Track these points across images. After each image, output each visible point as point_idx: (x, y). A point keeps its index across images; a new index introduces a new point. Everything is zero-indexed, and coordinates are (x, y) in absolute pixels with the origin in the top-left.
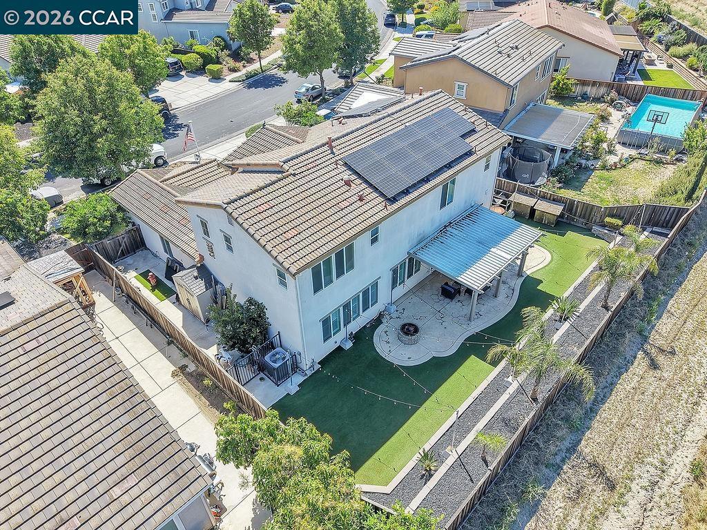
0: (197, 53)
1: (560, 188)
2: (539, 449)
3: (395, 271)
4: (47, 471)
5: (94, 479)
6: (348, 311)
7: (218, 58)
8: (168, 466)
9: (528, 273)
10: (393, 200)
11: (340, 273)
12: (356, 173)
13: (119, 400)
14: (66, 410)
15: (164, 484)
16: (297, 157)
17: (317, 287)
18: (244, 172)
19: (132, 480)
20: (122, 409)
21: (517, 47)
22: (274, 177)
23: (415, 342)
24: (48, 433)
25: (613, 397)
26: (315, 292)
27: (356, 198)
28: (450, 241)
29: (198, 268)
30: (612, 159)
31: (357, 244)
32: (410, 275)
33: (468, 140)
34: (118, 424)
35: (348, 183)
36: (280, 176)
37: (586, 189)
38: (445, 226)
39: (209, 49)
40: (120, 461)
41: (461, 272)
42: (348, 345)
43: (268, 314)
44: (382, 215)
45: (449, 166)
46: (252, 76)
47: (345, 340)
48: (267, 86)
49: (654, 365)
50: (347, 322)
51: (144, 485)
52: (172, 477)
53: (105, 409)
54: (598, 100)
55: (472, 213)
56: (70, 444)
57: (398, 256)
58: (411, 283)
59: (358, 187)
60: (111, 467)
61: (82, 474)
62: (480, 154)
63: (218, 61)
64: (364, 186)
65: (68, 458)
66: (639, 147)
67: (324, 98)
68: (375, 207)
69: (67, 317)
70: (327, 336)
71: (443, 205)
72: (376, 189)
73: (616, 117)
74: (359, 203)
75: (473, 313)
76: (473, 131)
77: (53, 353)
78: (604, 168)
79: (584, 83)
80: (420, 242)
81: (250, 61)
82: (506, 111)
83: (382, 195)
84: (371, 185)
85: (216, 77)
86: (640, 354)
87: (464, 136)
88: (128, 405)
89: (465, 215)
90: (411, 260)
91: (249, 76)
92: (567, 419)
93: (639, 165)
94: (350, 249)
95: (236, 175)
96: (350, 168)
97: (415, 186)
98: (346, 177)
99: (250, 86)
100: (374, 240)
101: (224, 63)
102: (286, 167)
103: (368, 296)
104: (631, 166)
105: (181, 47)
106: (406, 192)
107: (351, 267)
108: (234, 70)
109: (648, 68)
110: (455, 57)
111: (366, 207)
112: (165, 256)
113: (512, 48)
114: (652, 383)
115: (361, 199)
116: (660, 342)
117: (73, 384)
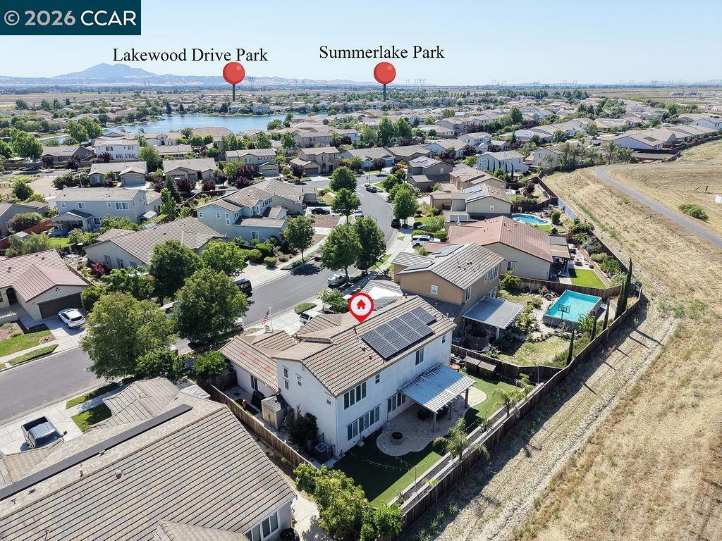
0: (259, 249)
1: (500, 354)
2: (459, 492)
3: (389, 401)
4: (224, 483)
5: (244, 489)
6: (363, 422)
7: (272, 251)
8: (276, 486)
9: (471, 406)
10: (387, 359)
11: (358, 399)
12: (368, 344)
13: (252, 455)
14: (229, 458)
15: (275, 493)
16: (337, 335)
17: (346, 406)
18: (306, 341)
19: (261, 490)
20: (254, 460)
21: (471, 263)
22: (326, 346)
23: (400, 444)
24: (222, 467)
25: (503, 471)
26: (345, 408)
27: (368, 358)
28: (421, 384)
29: (277, 396)
30: (535, 335)
31: (368, 382)
32: (399, 404)
33: (430, 327)
34: (252, 466)
35: (364, 349)
36: (329, 345)
37: (516, 355)
38: (420, 375)
39: (266, 245)
40: (255, 482)
41: (426, 402)
42: (362, 444)
43: (318, 422)
44: (381, 367)
45: (419, 341)
46: (297, 266)
47: (360, 441)
48: (307, 274)
49: (528, 455)
50: (361, 430)
51: (266, 493)
52: (278, 491)
53: (246, 458)
54: (536, 292)
55: (435, 368)
56: (232, 472)
57: (392, 392)
58: (400, 409)
59: (369, 352)
60: (251, 484)
61: (238, 486)
62: (437, 334)
63: (272, 254)
64: (372, 351)
65: (232, 478)
66: (555, 327)
67: (347, 284)
68: (378, 363)
69: (225, 415)
70: (350, 437)
71: (417, 363)
72: (378, 354)
73: (546, 303)
74: (369, 361)
75: (435, 428)
76: (435, 321)
77: (220, 432)
78: (531, 341)
79: (525, 281)
80: (404, 384)
81: (295, 253)
82: (463, 304)
83: (381, 356)
84: (376, 351)
85: (272, 266)
86: (522, 450)
87: (429, 324)
88: (256, 458)
89: (432, 369)
90: (399, 395)
91: (294, 265)
92: (475, 479)
93: (555, 339)
94: (364, 385)
95: (302, 343)
96: (365, 341)
97: (400, 352)
98: (363, 346)
99: (295, 273)
100: (377, 381)
101: (276, 255)
102: (332, 340)
103: (374, 414)
104: (548, 340)
105: (247, 244)
106: (395, 355)
107: (364, 395)
108: (284, 261)
109: (576, 267)
110: (429, 271)
111: (373, 363)
112: (252, 390)
113: (468, 264)
114: (526, 464)
115: (371, 358)
116: (534, 444)
117: (231, 446)
